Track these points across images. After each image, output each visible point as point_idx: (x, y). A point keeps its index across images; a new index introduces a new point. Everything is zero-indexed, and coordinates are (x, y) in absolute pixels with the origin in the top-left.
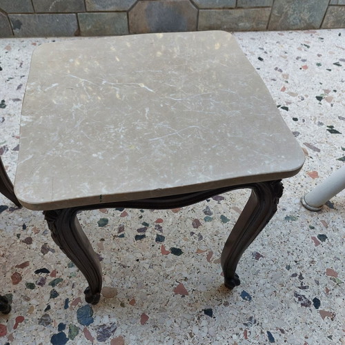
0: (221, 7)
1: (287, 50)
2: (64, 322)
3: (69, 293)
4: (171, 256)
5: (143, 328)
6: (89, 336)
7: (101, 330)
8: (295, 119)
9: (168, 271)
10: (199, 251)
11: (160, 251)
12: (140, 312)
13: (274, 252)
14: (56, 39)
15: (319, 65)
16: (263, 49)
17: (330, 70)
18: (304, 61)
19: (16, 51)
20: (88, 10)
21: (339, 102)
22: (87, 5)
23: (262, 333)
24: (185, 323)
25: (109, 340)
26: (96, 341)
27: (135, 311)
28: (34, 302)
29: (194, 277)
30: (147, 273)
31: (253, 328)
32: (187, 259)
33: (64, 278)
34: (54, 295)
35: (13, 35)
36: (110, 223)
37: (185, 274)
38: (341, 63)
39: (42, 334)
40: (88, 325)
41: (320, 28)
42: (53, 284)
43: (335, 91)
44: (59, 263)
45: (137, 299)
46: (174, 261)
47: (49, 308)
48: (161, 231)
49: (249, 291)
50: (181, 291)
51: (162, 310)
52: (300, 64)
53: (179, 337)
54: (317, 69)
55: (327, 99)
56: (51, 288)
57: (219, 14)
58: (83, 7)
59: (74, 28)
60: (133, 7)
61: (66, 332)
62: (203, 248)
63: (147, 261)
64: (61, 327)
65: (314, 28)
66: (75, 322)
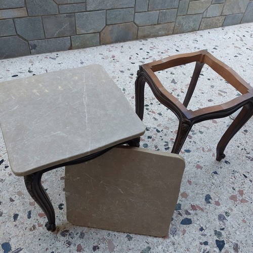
0: (150, 24)
1: (188, 44)
4: (186, 153)
5: (191, 186)
8: (209, 79)
9: (189, 160)
10: (197, 149)
12: (187, 180)
14: (58, 53)
15: (207, 50)
16: (175, 45)
17: (213, 52)
18: (199, 49)
19: (37, 63)
20: (77, 34)
22: (77, 30)
23: (241, 175)
24: (208, 180)
25: (180, 195)
27: (184, 180)
29: (201, 160)
31: (236, 174)
32: (194, 153)
35: (31, 54)
36: (149, 145)
37: (198, 160)
38: (216, 48)
41: (199, 30)
46: (189, 155)
49: (227, 160)
50: (199, 167)
51: (195, 177)
53: (209, 186)
57: (149, 28)
58: (75, 32)
59: (68, 45)
62: (199, 147)
65: (196, 31)
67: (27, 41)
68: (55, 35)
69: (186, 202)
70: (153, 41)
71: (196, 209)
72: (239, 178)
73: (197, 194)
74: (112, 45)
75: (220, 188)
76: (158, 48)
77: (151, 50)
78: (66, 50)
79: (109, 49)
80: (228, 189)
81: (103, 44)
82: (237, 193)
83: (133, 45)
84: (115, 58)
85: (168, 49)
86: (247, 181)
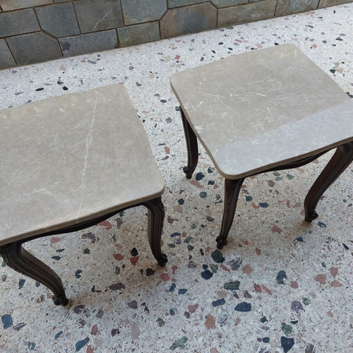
0: (236, 4)
1: (296, 33)
2: (205, 264)
3: (201, 245)
4: (261, 209)
5: (260, 257)
6: (225, 269)
7: (232, 263)
9: (263, 219)
10: (279, 202)
11: (252, 207)
12: (254, 248)
13: (332, 193)
14: (100, 53)
15: (325, 42)
16: (276, 35)
17: (335, 45)
18: (312, 40)
19: (71, 69)
20: (126, 24)
21: (348, 71)
22: (125, 20)
23: (339, 245)
24: (286, 249)
25: (240, 268)
26: (231, 271)
27: (251, 248)
28: (178, 255)
29: (282, 219)
30: (249, 223)
31: (332, 244)
32: (273, 209)
33: (193, 236)
34: (191, 248)
35: (63, 56)
36: (208, 194)
37: (276, 219)
38: (342, 37)
39: (194, 274)
40: (222, 262)
41: (318, 8)
42: (187, 241)
43: (343, 63)
44: (184, 227)
45: (249, 240)
46: (264, 212)
47: (191, 257)
48: (248, 193)
49: (322, 221)
50: (276, 230)
51: (268, 244)
52: (310, 44)
53: (286, 258)
54: (324, 45)
55: (338, 71)
56: (187, 245)
57: (235, 10)
58: (122, 23)
59: (114, 41)
60: (163, 16)
61: (209, 269)
62: (282, 199)
63: (246, 215)
64: (205, 267)
65: (313, 10)
66: (213, 262)
67: (57, 38)
68: (95, 28)
69: (248, 279)
70: (242, 30)
71: (260, 291)
72: (336, 249)
73: (266, 270)
74: (178, 39)
75: (302, 263)
76: (246, 42)
77: (236, 44)
78: (111, 49)
79: (173, 45)
80: (315, 265)
81: (166, 38)
82: (327, 271)
83: (210, 38)
84: (180, 60)
85: (263, 43)
86: (348, 254)
